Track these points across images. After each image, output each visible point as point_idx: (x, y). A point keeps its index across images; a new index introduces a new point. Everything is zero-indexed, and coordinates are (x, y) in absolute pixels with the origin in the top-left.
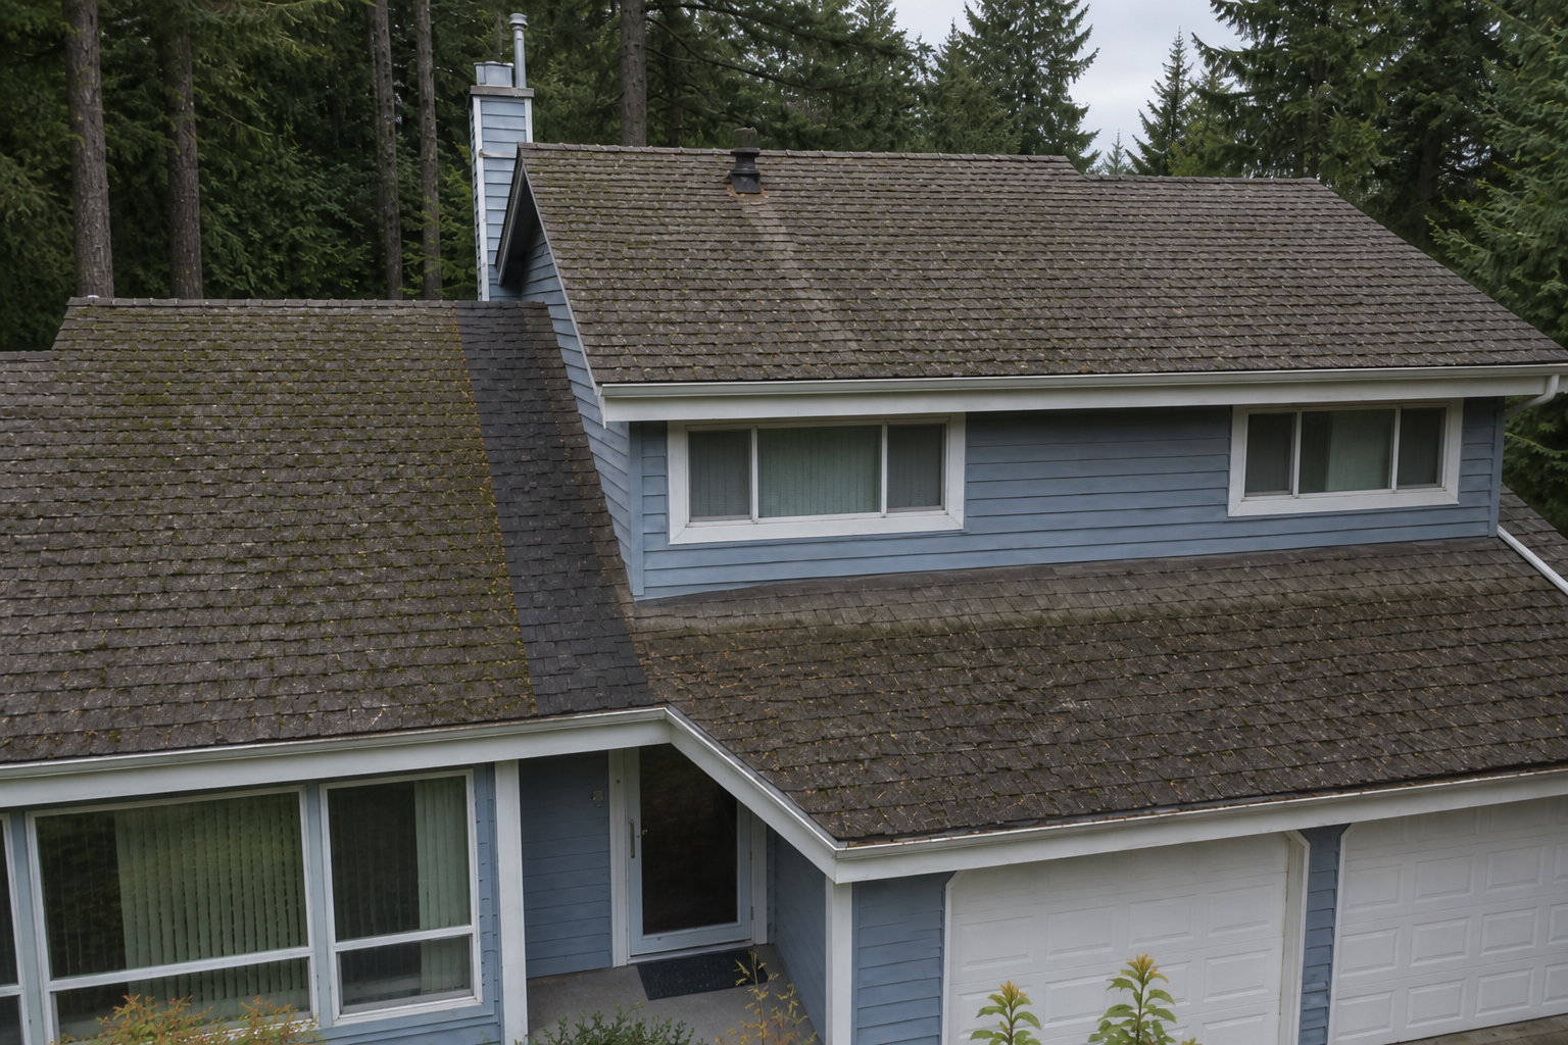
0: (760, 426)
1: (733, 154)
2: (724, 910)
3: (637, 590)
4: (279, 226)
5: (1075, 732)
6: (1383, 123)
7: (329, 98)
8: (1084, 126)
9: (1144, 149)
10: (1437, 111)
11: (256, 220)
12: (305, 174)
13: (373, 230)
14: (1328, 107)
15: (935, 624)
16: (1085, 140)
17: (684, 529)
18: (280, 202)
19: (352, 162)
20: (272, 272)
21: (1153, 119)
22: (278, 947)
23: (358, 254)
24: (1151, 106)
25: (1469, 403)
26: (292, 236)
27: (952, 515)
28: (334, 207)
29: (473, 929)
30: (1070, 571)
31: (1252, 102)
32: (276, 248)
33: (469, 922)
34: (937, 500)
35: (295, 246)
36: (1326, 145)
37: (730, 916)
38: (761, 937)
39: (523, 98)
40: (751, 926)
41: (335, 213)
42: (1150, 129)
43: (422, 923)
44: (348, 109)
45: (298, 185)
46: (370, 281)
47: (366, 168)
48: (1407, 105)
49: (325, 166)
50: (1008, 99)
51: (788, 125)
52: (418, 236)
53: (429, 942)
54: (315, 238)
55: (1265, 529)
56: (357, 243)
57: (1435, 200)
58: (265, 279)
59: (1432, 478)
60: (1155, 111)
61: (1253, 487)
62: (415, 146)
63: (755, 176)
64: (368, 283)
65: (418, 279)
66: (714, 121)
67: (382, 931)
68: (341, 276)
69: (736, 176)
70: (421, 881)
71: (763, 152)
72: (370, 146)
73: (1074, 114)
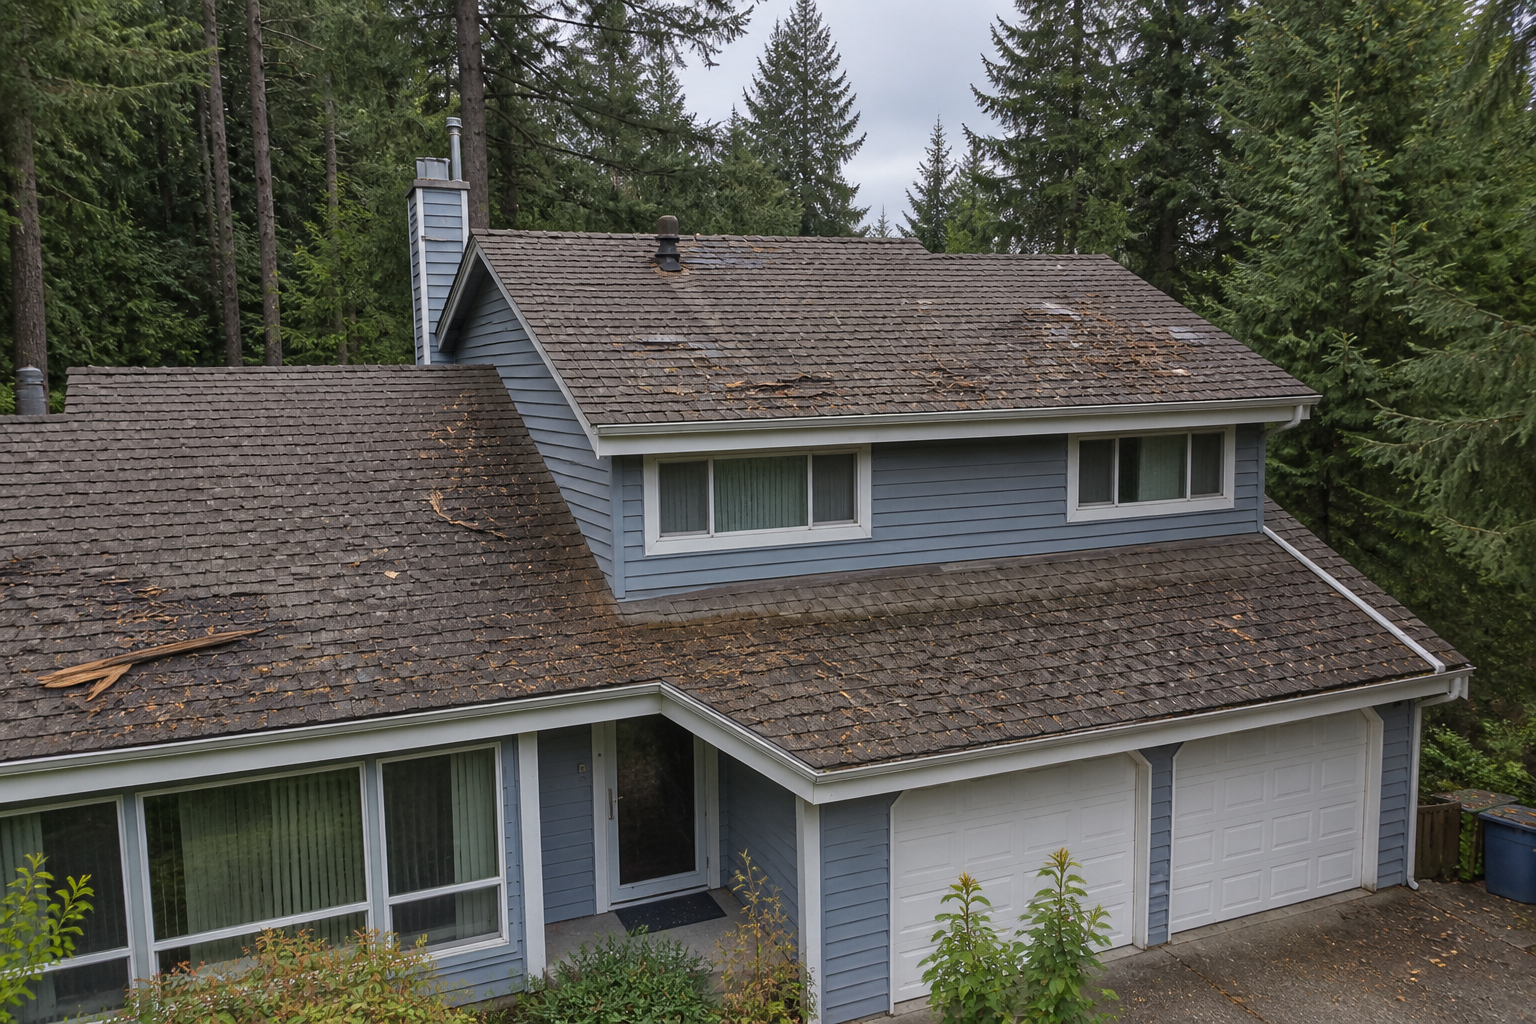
0: (716, 458)
1: (657, 239)
2: (684, 861)
3: (619, 593)
4: (117, 299)
5: (977, 686)
6: (1128, 203)
7: (161, 177)
8: (855, 203)
9: (913, 224)
10: (1172, 194)
11: (93, 294)
12: (141, 250)
13: (208, 303)
14: (1083, 191)
15: (858, 611)
16: (857, 215)
17: (657, 543)
18: (118, 277)
19: (185, 237)
20: (111, 345)
21: (918, 197)
22: (338, 904)
23: (197, 325)
24: (916, 184)
25: (1240, 428)
26: (131, 309)
27: (861, 527)
28: (168, 280)
29: (500, 880)
30: (954, 568)
31: (1016, 185)
32: (114, 321)
33: (496, 874)
34: (850, 515)
35: (133, 318)
36: (1082, 223)
37: (690, 866)
38: (714, 882)
39: (459, 190)
40: (706, 875)
41: (170, 285)
42: (916, 205)
43: (457, 876)
44: (179, 186)
45: (134, 259)
46: (211, 352)
47: (199, 243)
48: (1148, 189)
49: (159, 241)
50: (786, 177)
51: (622, 205)
52: (258, 307)
53: (462, 894)
54: (154, 312)
55: (1099, 530)
56: (193, 314)
57: (1176, 270)
58: (105, 351)
59: (1215, 488)
60: (921, 191)
61: (1085, 499)
62: (250, 221)
63: (676, 257)
64: (208, 354)
65: (260, 349)
66: (550, 201)
67: (424, 887)
68: (179, 347)
69: (660, 257)
70: (456, 842)
71: (681, 237)
72: (202, 221)
73: (846, 193)
